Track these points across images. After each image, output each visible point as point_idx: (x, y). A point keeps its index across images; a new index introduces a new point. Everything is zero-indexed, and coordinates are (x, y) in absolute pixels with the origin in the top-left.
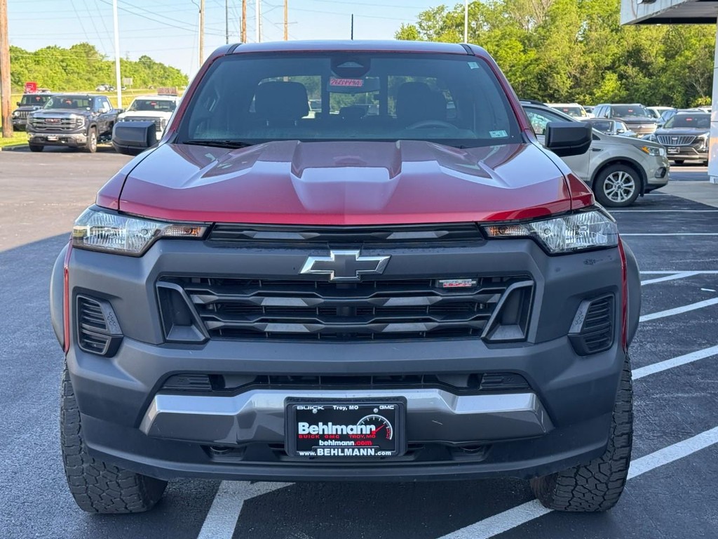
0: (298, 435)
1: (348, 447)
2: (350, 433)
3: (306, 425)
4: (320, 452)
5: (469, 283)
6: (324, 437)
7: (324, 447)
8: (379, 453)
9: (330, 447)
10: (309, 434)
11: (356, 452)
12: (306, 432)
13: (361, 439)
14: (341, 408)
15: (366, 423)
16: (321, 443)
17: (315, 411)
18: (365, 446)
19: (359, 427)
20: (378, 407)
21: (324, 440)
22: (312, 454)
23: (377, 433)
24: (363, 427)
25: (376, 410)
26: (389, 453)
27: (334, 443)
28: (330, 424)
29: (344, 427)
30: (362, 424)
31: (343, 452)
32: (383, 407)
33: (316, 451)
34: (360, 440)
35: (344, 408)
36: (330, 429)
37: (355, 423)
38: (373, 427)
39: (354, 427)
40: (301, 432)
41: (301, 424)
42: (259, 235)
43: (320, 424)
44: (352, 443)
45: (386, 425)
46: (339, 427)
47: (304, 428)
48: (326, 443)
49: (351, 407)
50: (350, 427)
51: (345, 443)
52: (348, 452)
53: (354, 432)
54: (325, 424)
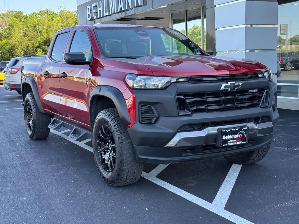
1: (235, 142)
2: (236, 137)
3: (225, 136)
4: (228, 144)
5: (256, 91)
6: (229, 140)
7: (229, 143)
8: (243, 143)
11: (237, 143)
12: (225, 139)
13: (238, 139)
15: (240, 134)
16: (228, 141)
17: (228, 131)
18: (239, 141)
19: (238, 135)
20: (243, 129)
22: (226, 145)
23: (242, 136)
24: (239, 135)
25: (242, 129)
26: (245, 142)
27: (232, 141)
28: (231, 135)
29: (234, 136)
30: (238, 134)
31: (234, 143)
32: (244, 128)
33: (227, 144)
35: (235, 130)
36: (231, 137)
37: (237, 134)
38: (241, 135)
40: (223, 139)
42: (204, 79)
43: (228, 135)
44: (236, 140)
45: (244, 134)
46: (233, 136)
47: (224, 137)
48: (229, 141)
49: (237, 129)
50: (236, 135)
51: (234, 141)
53: (237, 137)
54: (230, 135)
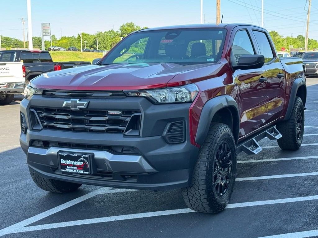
0: (61, 163)
1: (75, 169)
2: (76, 164)
3: (63, 160)
4: (67, 170)
5: (118, 113)
8: (84, 173)
9: (70, 169)
10: (64, 163)
11: (77, 172)
12: (63, 163)
14: (72, 155)
15: (81, 161)
17: (65, 155)
18: (81, 169)
19: (78, 162)
20: (83, 156)
21: (69, 166)
22: (65, 171)
23: (84, 165)
24: (79, 162)
25: (82, 157)
26: (87, 173)
27: (71, 167)
28: (70, 160)
29: (74, 162)
31: (74, 171)
32: (84, 156)
33: (66, 170)
34: (79, 167)
35: (73, 155)
36: (70, 162)
37: (77, 161)
39: (77, 162)
40: (62, 163)
41: (61, 160)
44: (77, 168)
45: (86, 163)
46: (72, 162)
47: (63, 161)
49: (75, 155)
50: (76, 162)
52: (75, 171)
53: (77, 164)
54: (68, 160)
